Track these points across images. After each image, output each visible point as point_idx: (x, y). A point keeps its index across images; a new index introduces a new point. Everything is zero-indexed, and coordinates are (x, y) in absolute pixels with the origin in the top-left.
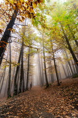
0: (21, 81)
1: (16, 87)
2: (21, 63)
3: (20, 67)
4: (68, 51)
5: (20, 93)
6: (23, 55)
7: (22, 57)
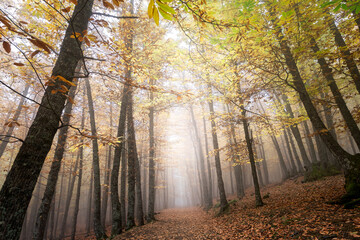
0: (132, 189)
1: (118, 209)
2: (126, 136)
3: (126, 146)
4: (292, 95)
5: (131, 227)
6: (131, 111)
7: (131, 118)
